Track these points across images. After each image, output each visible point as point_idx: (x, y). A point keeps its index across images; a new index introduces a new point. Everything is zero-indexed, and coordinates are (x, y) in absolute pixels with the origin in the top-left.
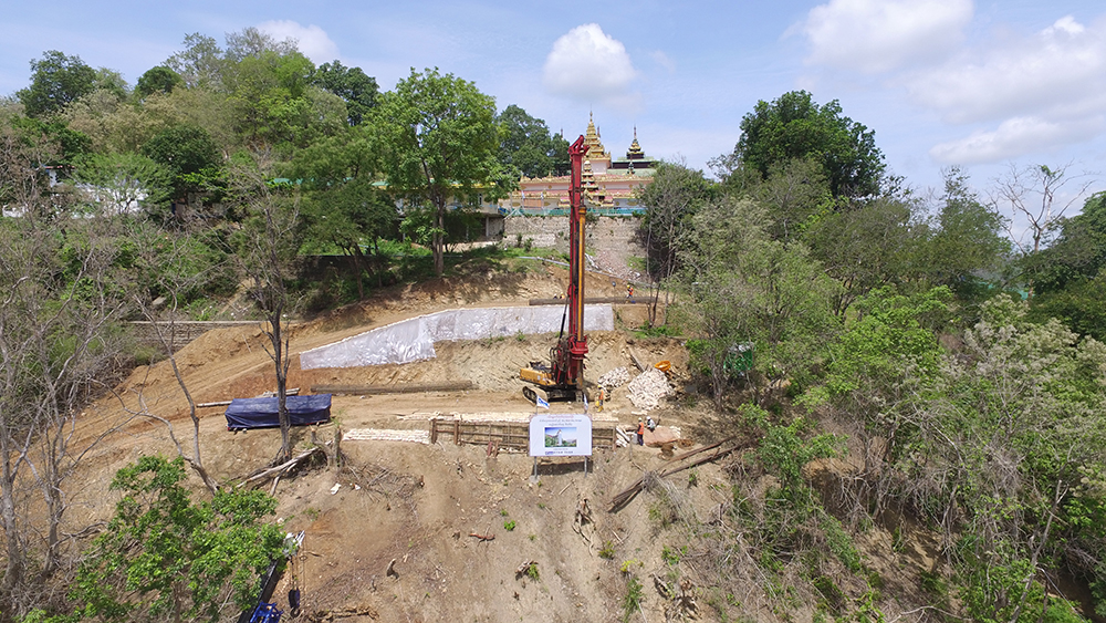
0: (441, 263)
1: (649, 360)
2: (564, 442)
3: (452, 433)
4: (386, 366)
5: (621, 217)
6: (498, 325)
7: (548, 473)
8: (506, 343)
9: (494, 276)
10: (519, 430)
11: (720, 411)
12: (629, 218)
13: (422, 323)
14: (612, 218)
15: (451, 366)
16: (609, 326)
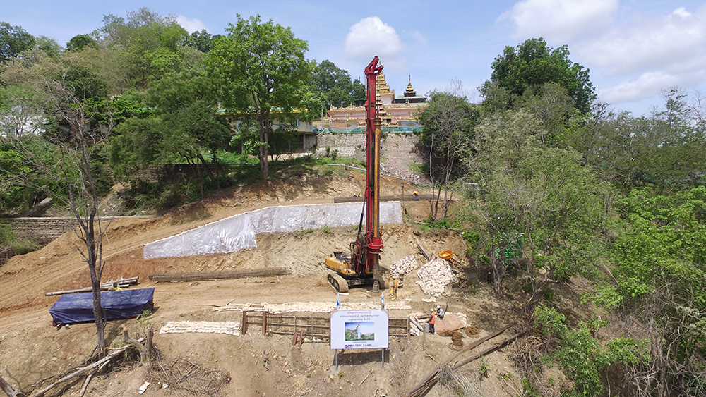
0: (266, 169)
1: (433, 249)
2: (362, 336)
3: (261, 325)
4: (214, 255)
5: (404, 134)
6: (309, 220)
7: (348, 363)
8: (315, 235)
9: (307, 178)
10: (321, 321)
11: (500, 297)
12: (410, 134)
13: (247, 218)
14: (398, 134)
15: (268, 254)
16: (399, 219)
